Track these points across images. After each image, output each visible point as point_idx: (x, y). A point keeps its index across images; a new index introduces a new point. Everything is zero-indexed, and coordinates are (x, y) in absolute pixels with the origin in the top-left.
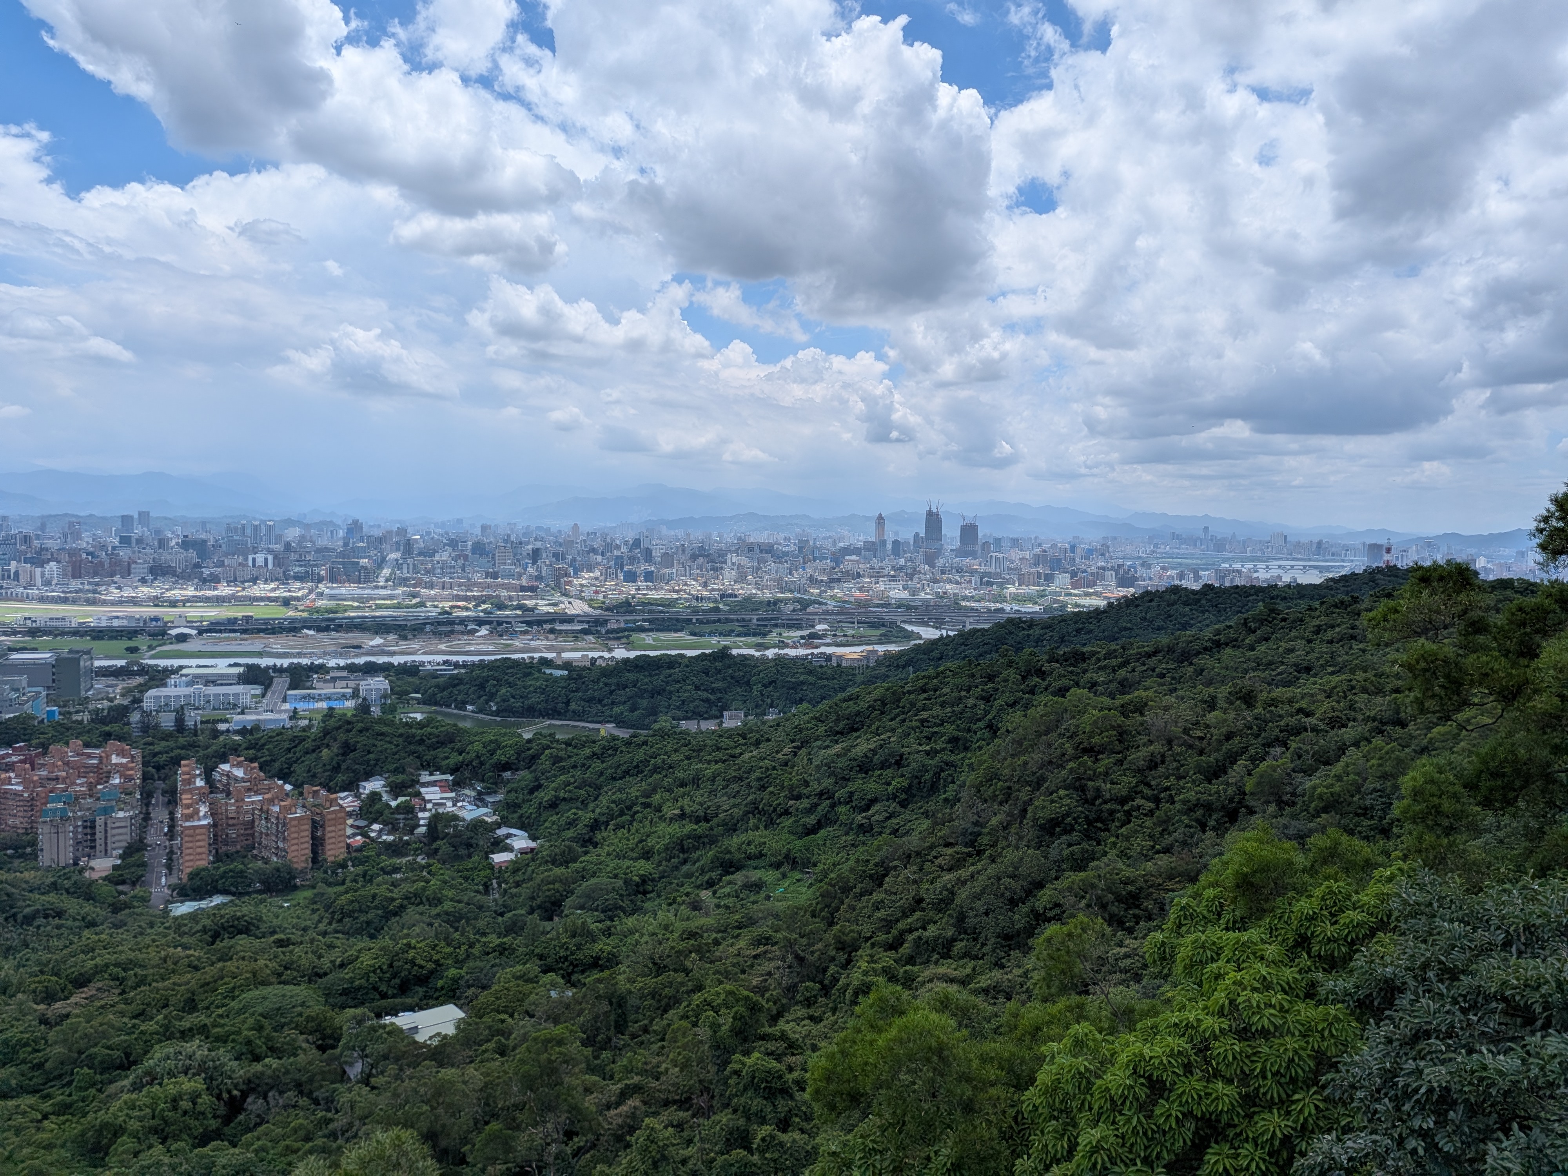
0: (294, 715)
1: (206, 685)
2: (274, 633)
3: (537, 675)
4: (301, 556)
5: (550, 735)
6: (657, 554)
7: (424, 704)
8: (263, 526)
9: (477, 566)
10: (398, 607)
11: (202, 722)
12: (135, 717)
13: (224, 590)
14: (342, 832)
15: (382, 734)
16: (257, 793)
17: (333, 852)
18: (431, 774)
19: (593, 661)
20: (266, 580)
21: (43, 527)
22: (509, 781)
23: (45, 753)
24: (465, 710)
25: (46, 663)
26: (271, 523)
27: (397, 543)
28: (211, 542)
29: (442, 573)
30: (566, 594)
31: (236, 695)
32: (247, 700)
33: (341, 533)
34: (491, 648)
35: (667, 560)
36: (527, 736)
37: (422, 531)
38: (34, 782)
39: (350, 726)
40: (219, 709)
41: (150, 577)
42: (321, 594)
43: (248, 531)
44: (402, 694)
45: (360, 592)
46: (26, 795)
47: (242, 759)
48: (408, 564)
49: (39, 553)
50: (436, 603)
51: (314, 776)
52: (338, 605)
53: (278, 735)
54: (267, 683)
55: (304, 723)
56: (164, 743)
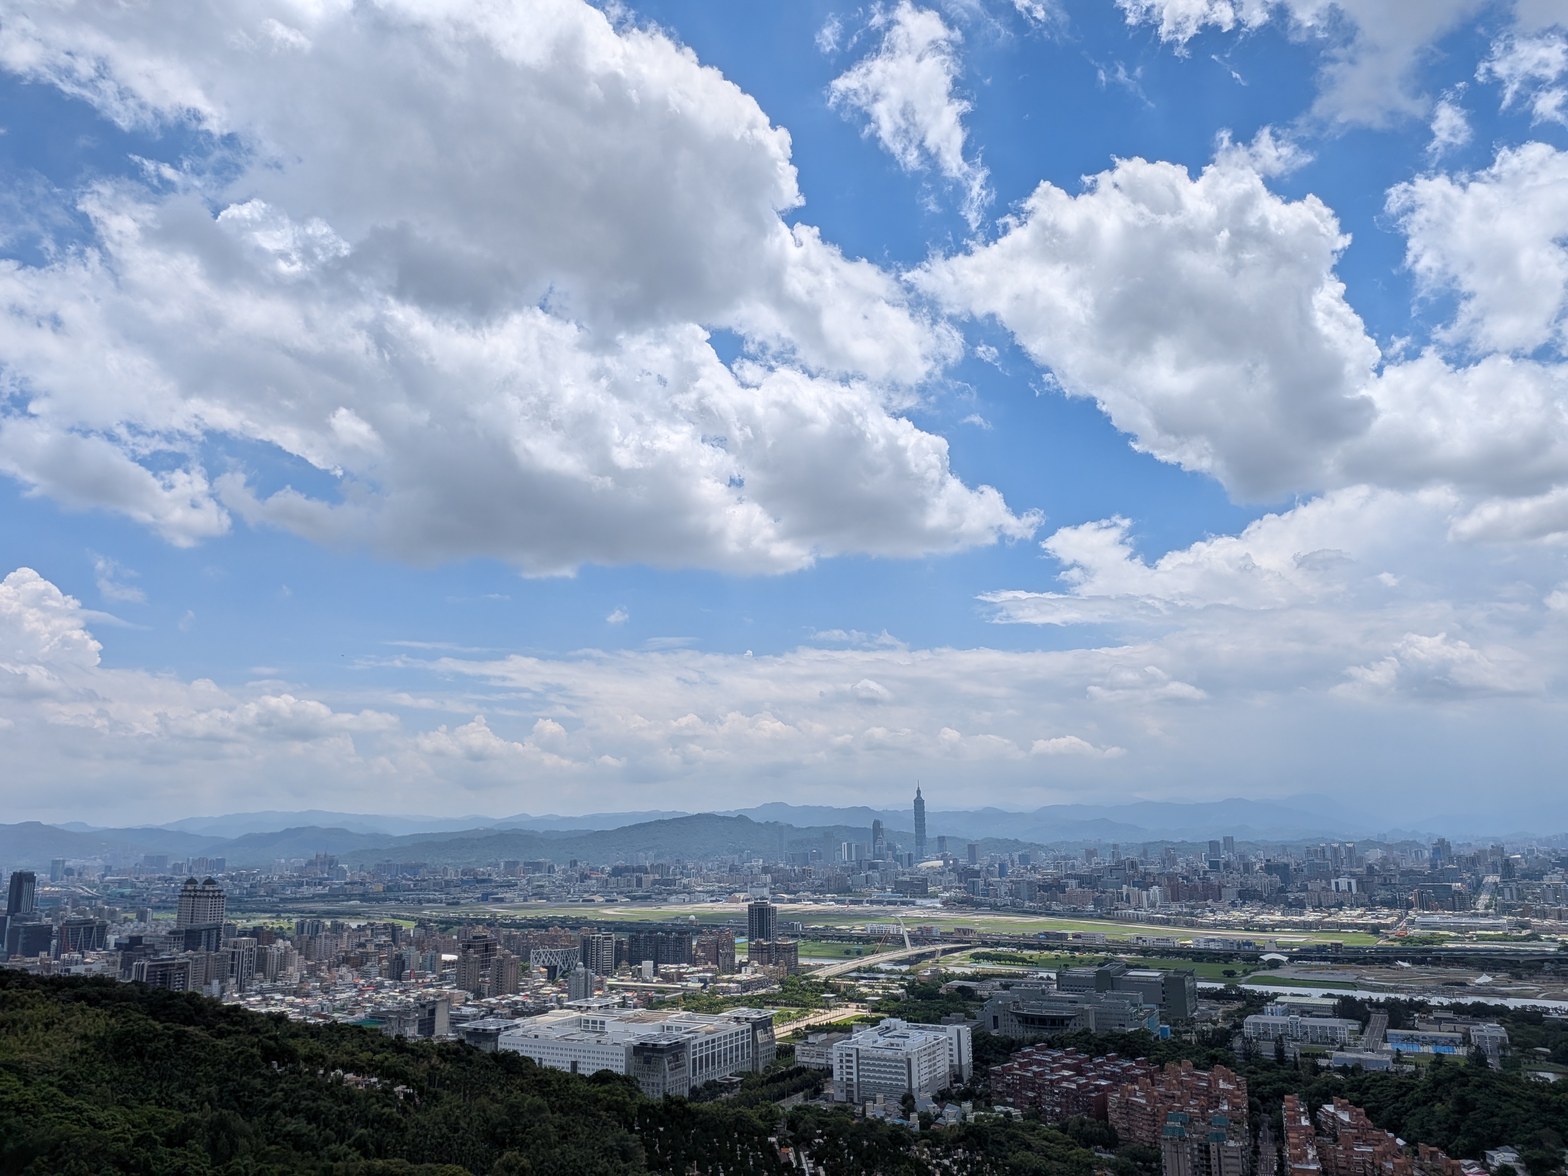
0: (1398, 1058)
1: (1301, 1016)
2: (1365, 964)
4: (1385, 879)
7: (1556, 1061)
8: (1342, 849)
10: (1504, 938)
11: (1301, 1055)
12: (1237, 1043)
13: (1310, 916)
15: (1507, 1094)
16: (1366, 1143)
20: (1352, 905)
21: (1145, 853)
23: (1162, 1070)
25: (1156, 982)
26: (1351, 845)
27: (1494, 863)
28: (1293, 866)
29: (1556, 899)
31: (1333, 1029)
32: (1344, 1036)
33: (1427, 855)
37: (1523, 849)
38: (1155, 1097)
39: (1465, 1079)
40: (1317, 1043)
41: (1239, 901)
42: (1412, 922)
43: (1328, 854)
44: (1525, 1046)
45: (1456, 920)
46: (1149, 1109)
47: (1346, 1101)
48: (1511, 890)
49: (1144, 878)
50: (1553, 936)
51: (1429, 1133)
52: (1432, 934)
53: (1382, 1079)
54: (1365, 1021)
55: (1411, 1068)
56: (1266, 1074)
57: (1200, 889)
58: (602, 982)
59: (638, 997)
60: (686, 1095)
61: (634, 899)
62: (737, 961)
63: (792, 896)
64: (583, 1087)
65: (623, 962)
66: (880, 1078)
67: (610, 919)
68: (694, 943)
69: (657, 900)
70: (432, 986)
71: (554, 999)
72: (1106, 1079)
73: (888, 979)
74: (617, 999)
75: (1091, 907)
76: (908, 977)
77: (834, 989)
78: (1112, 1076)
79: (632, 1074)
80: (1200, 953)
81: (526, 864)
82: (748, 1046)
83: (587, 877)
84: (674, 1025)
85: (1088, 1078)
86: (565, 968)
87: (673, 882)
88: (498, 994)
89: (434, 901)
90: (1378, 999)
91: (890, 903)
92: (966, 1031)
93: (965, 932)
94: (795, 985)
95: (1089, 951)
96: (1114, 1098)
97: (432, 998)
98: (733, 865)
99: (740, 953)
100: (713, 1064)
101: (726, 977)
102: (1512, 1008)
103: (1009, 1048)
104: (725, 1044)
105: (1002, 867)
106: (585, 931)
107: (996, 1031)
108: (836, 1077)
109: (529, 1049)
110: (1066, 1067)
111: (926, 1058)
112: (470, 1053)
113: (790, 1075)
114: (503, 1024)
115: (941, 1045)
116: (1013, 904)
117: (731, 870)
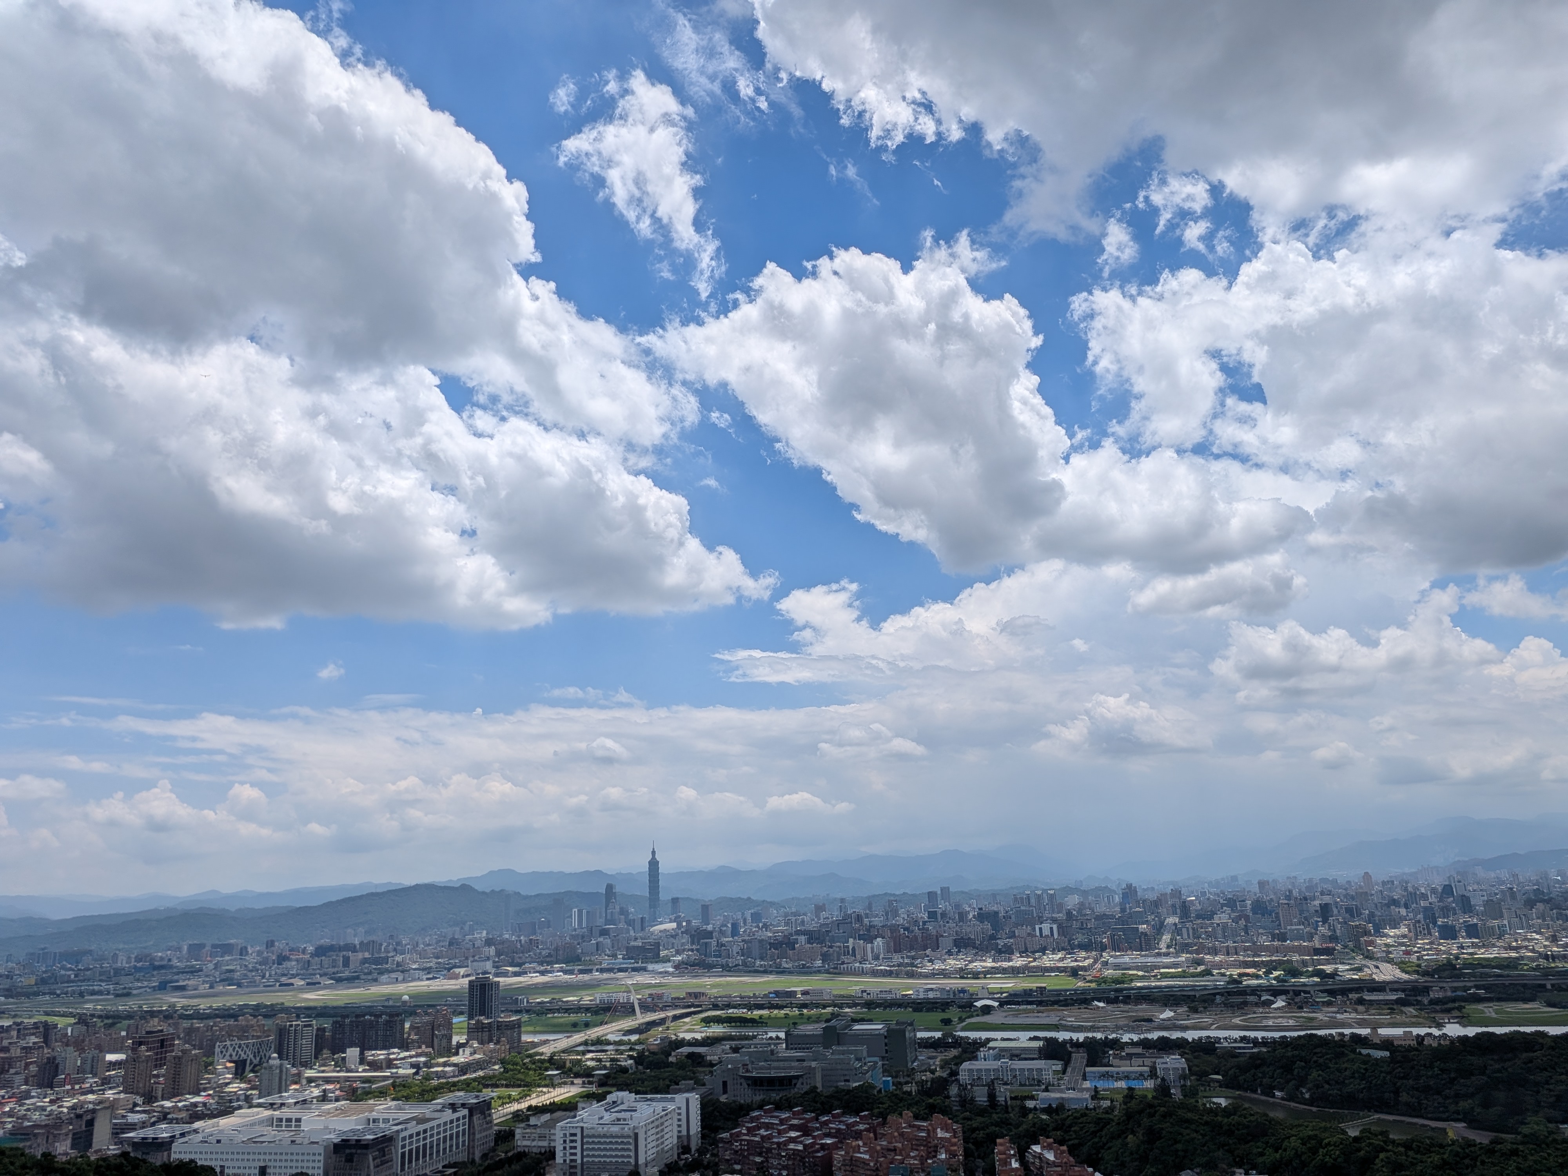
0: (1096, 1095)
1: (1011, 1060)
2: (1066, 1005)
3: (1352, 1056)
4: (1082, 923)
5: (1382, 1133)
6: (1478, 902)
7: (1227, 1087)
8: (1045, 895)
9: (1261, 927)
10: (1183, 975)
11: (1012, 1098)
12: (954, 1090)
13: (1018, 962)
15: (1188, 1121)
19: (1420, 1039)
20: (1054, 949)
21: (870, 907)
23: (884, 1123)
24: (1274, 1096)
25: (879, 1035)
26: (1052, 892)
27: (1173, 906)
28: (1002, 914)
29: (1225, 937)
30: (1370, 956)
31: (1040, 1070)
32: (1048, 1076)
33: (1117, 899)
34: (1291, 1022)
35: (1494, 908)
36: (1353, 1133)
37: (1197, 891)
38: (877, 1152)
39: (1152, 1111)
40: (1025, 1085)
41: (955, 950)
42: (1106, 964)
43: (1033, 901)
44: (1202, 1075)
45: (1143, 960)
46: (872, 1164)
47: (1051, 1140)
48: (1188, 928)
49: (868, 930)
50: (1223, 971)
52: (1123, 974)
53: (1082, 1116)
54: (1066, 1059)
55: (1106, 1104)
56: (980, 1119)
57: (920, 940)
58: (299, 1075)
59: (341, 1089)
61: (339, 980)
62: (454, 1043)
63: (516, 969)
65: (325, 1051)
66: (605, 1156)
67: (312, 1004)
68: (407, 1025)
69: (366, 981)
70: (92, 1092)
71: (242, 1097)
72: (832, 1137)
73: (617, 1050)
74: (316, 1092)
75: (819, 963)
76: (637, 1047)
77: (559, 1066)
78: (838, 1134)
80: (919, 1003)
81: (214, 946)
82: (464, 1134)
83: (286, 958)
84: (381, 1117)
85: (814, 1137)
86: (256, 1061)
87: (385, 960)
88: (174, 1096)
89: (100, 993)
90: (1078, 1039)
91: (621, 970)
92: (694, 1098)
93: (696, 995)
94: (517, 1064)
95: (817, 1007)
96: (839, 1155)
97: (91, 1106)
98: (453, 938)
99: (457, 1034)
100: (424, 1156)
101: (442, 1060)
102: (1190, 1040)
103: (737, 1113)
104: (438, 1133)
105: (735, 926)
106: (281, 1020)
107: (725, 1096)
108: (559, 1159)
109: (209, 1156)
110: (793, 1128)
111: (654, 1131)
112: (135, 1166)
113: (509, 1161)
114: (178, 1129)
115: (669, 1116)
116: (745, 964)
117: (451, 944)
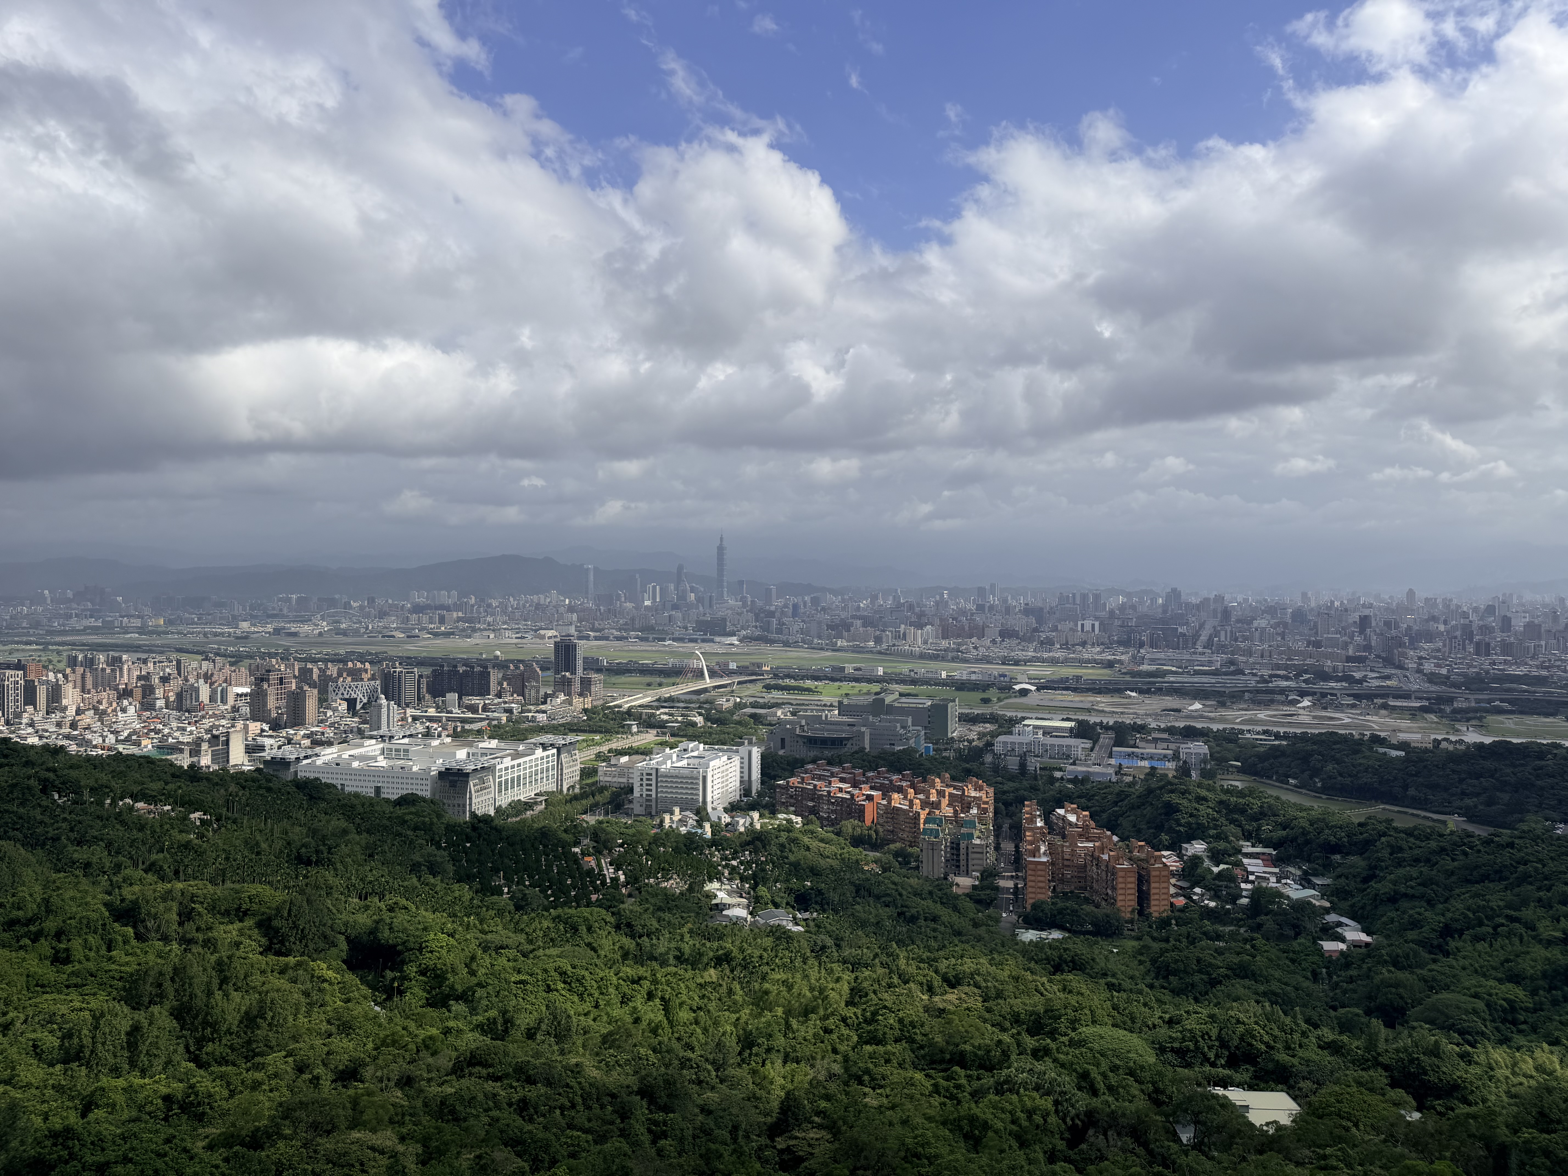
0: (1119, 770)
1: (1044, 736)
2: (1100, 693)
3: (1368, 753)
4: (1123, 622)
5: (1386, 821)
6: (1518, 622)
7: (1245, 773)
8: (1090, 595)
9: (1297, 634)
10: (1215, 673)
11: (1041, 768)
12: (988, 758)
13: (1058, 653)
14: (1165, 891)
15: (1205, 799)
16: (1088, 840)
17: (1157, 908)
18: (1253, 846)
19: (1437, 743)
20: (1093, 644)
21: (922, 597)
22: (1340, 865)
23: (924, 781)
24: (1287, 783)
25: (925, 708)
26: (1097, 592)
27: (1215, 611)
28: (1046, 610)
29: (1261, 640)
30: (1400, 667)
31: (1069, 747)
32: (1080, 754)
33: (1160, 601)
34: (1314, 720)
35: (1533, 629)
36: (1358, 819)
37: (1240, 598)
39: (1172, 787)
40: (1054, 758)
41: (999, 639)
42: (1142, 659)
43: (1078, 600)
44: (1222, 761)
45: (1179, 657)
46: (911, 814)
47: (1075, 806)
48: (1226, 632)
49: (919, 618)
50: (1255, 671)
51: (1139, 831)
52: (1158, 669)
53: (1106, 788)
54: (1095, 740)
55: (1128, 779)
56: (1011, 784)
57: (967, 628)
58: (405, 713)
59: (443, 727)
60: (492, 812)
61: (436, 635)
62: (542, 693)
63: (598, 634)
64: (388, 809)
66: (677, 793)
67: (412, 654)
68: (499, 677)
69: (460, 636)
70: (225, 718)
71: (355, 730)
73: (688, 708)
74: (421, 729)
75: (872, 644)
76: (705, 706)
77: (638, 718)
79: (437, 797)
80: (963, 683)
82: (553, 769)
83: (387, 614)
84: (480, 750)
86: (365, 700)
87: (477, 620)
88: (295, 725)
90: (1107, 722)
91: (690, 640)
92: (756, 751)
93: (759, 665)
94: (598, 714)
96: (882, 805)
97: (225, 730)
98: (539, 604)
99: (545, 686)
100: (519, 785)
101: (532, 707)
102: (1215, 730)
103: (793, 766)
104: (531, 767)
105: (795, 608)
106: (386, 665)
107: (783, 751)
108: (636, 794)
109: (330, 776)
112: (269, 781)
113: (593, 793)
114: (302, 753)
115: (733, 764)
116: (804, 641)
117: (537, 608)
